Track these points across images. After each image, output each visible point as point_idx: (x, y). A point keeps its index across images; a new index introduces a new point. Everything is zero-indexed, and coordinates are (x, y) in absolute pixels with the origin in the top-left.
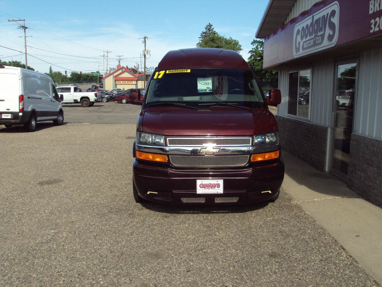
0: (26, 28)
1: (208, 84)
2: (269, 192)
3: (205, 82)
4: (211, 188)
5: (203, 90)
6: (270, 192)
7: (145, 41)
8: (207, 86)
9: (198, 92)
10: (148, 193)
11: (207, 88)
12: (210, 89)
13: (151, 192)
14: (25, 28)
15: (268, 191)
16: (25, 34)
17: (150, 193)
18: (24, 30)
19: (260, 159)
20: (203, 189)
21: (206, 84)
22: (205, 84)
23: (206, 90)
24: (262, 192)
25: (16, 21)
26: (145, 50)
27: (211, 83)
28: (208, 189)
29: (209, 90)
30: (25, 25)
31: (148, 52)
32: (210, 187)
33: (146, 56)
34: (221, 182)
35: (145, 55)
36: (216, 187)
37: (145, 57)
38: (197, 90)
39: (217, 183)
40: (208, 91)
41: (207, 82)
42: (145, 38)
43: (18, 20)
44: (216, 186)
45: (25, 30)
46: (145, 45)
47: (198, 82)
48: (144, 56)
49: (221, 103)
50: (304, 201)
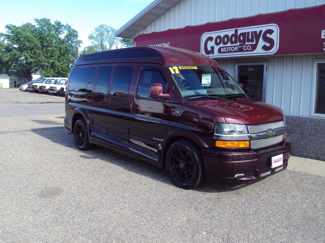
1: (208, 79)
3: (207, 77)
5: (205, 84)
8: (208, 81)
10: (236, 176)
17: (237, 176)
27: (211, 78)
29: (209, 85)
38: (201, 85)
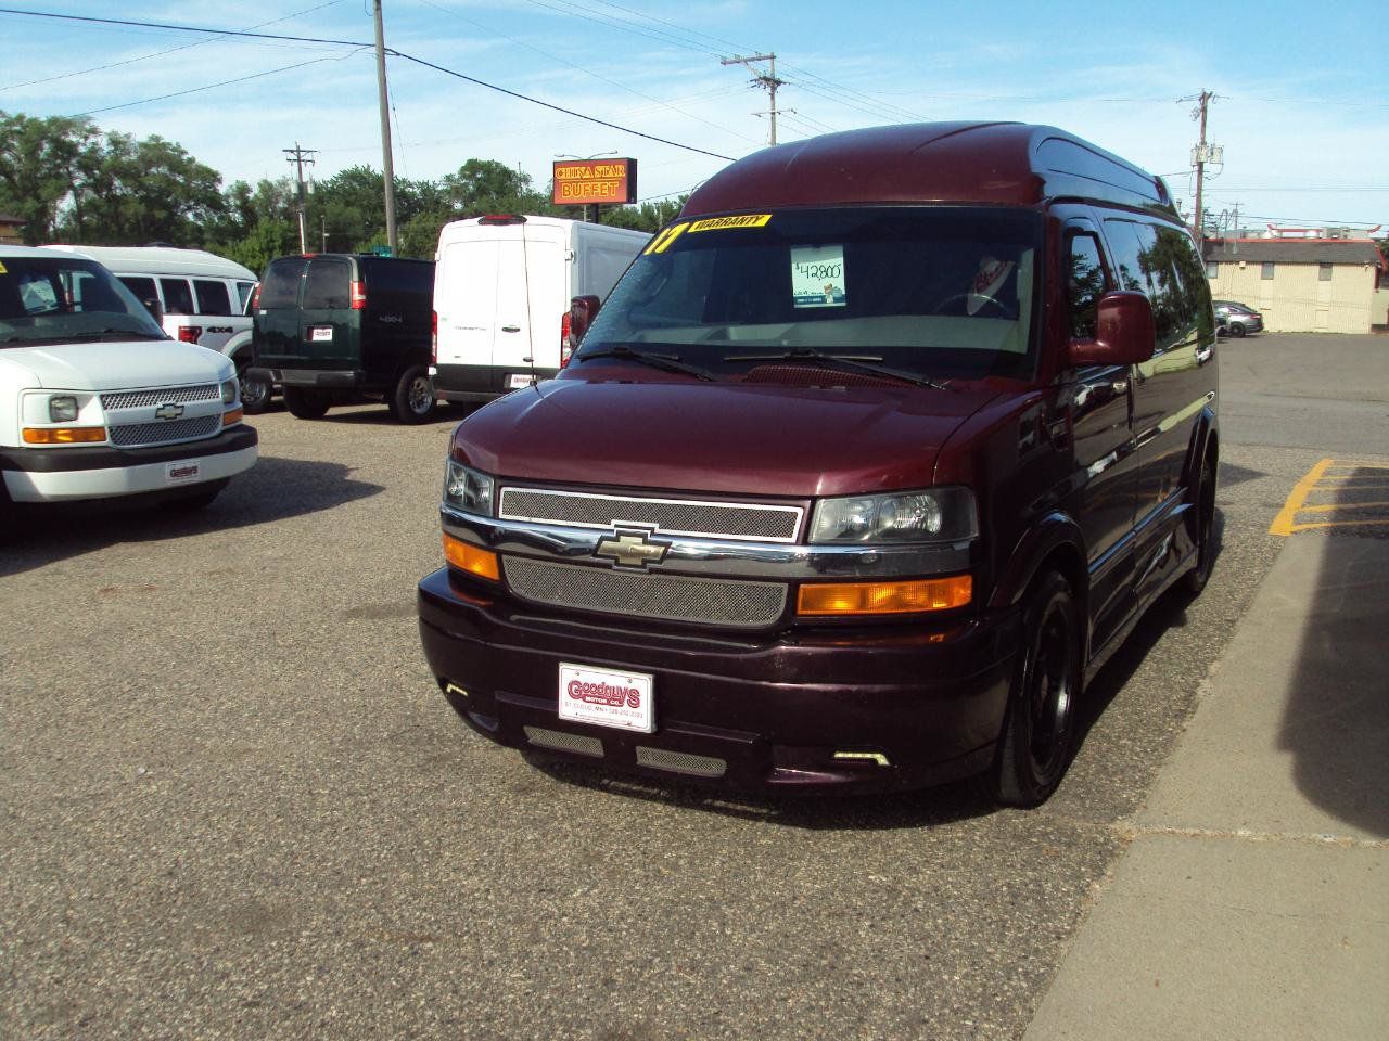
0: (779, 83)
1: (830, 273)
2: (874, 761)
3: (818, 264)
4: (608, 703)
5: (812, 297)
6: (882, 760)
7: (1204, 110)
8: (827, 281)
9: (796, 306)
10: (449, 689)
11: (826, 289)
12: (838, 295)
13: (457, 689)
14: (773, 83)
15: (869, 756)
16: (773, 106)
17: (452, 691)
18: (769, 90)
19: (841, 605)
20: (580, 701)
21: (824, 274)
22: (819, 273)
23: (823, 299)
24: (839, 755)
25: (746, 61)
26: (1204, 143)
27: (842, 268)
28: (598, 706)
29: (836, 300)
30: (773, 74)
31: (1212, 153)
32: (605, 701)
33: (1206, 167)
34: (643, 684)
35: (1201, 165)
36: (626, 703)
37: (1200, 172)
38: (791, 299)
39: (630, 687)
40: (830, 302)
41: (827, 263)
42: (1204, 97)
43: (753, 59)
44: (627, 698)
45: (773, 89)
46: (1204, 124)
47: (794, 266)
48: (1196, 168)
49: (808, 353)
50: (1177, 831)
